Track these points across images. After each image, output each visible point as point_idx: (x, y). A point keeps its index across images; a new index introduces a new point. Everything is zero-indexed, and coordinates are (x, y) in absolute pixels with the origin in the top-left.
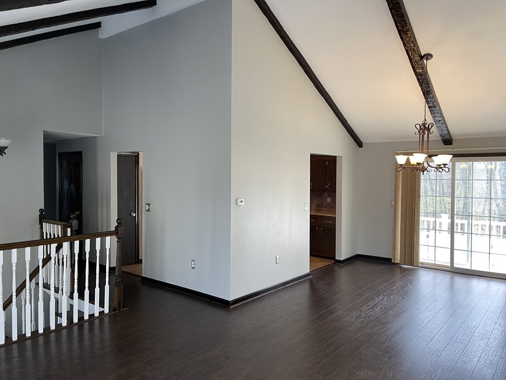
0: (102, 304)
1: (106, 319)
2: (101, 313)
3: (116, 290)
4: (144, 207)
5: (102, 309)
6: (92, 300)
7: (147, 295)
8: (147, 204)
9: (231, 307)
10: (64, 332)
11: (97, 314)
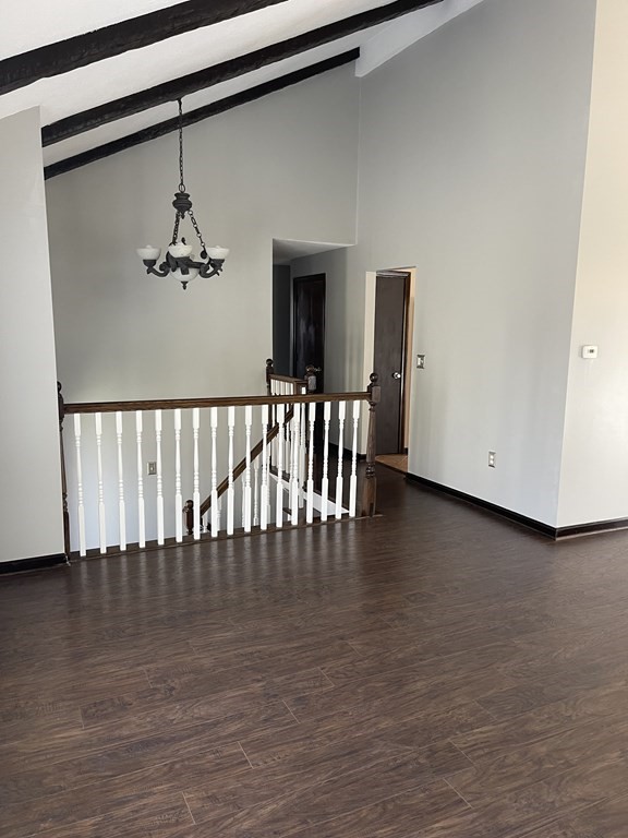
0: (346, 504)
1: (352, 526)
2: (345, 516)
3: (366, 484)
4: (413, 361)
5: (346, 511)
6: (332, 496)
7: (413, 500)
8: (419, 356)
9: (558, 539)
10: (294, 533)
11: (338, 517)
